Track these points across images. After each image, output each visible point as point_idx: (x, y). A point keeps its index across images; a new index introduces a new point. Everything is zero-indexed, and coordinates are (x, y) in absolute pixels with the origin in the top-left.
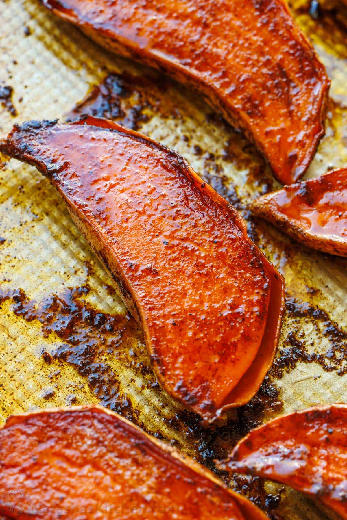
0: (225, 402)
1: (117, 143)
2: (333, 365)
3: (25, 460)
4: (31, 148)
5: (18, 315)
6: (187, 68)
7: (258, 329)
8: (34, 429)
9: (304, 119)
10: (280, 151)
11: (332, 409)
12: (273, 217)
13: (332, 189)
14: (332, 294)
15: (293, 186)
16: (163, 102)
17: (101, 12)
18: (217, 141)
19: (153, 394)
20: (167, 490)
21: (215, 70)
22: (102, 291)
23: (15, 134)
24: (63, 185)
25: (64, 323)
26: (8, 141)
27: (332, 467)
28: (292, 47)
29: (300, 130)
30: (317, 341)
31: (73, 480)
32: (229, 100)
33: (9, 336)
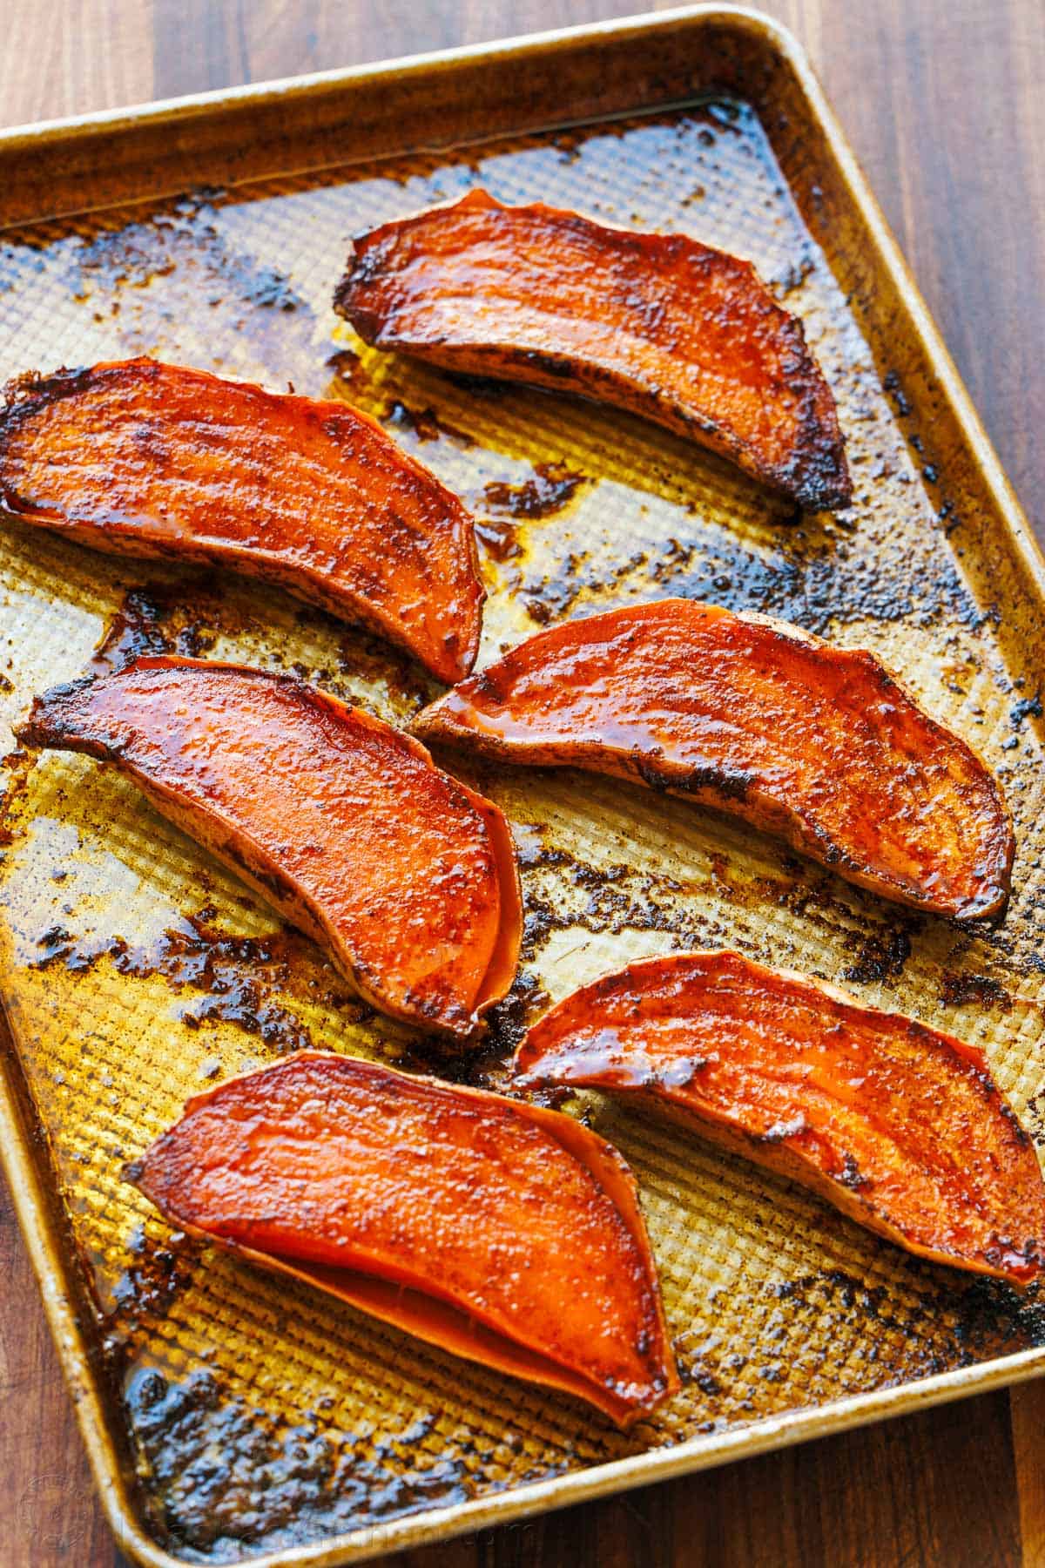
0: (477, 1003)
1: (195, 686)
2: (602, 923)
3: (231, 1152)
4: (72, 726)
5: (126, 974)
6: (256, 551)
7: (491, 889)
8: (229, 1107)
9: (452, 581)
10: (429, 637)
11: (631, 969)
12: (451, 734)
13: (523, 671)
14: (566, 824)
15: (466, 682)
16: (225, 614)
17: (98, 500)
18: (325, 650)
19: (361, 1031)
20: (443, 1135)
21: (298, 544)
22: (234, 909)
23: (39, 712)
24: (140, 764)
25: (196, 966)
26: (33, 725)
27: (655, 1047)
28: (403, 480)
29: (450, 600)
30: (567, 896)
31: (309, 1159)
32: (332, 581)
33: (125, 1007)
